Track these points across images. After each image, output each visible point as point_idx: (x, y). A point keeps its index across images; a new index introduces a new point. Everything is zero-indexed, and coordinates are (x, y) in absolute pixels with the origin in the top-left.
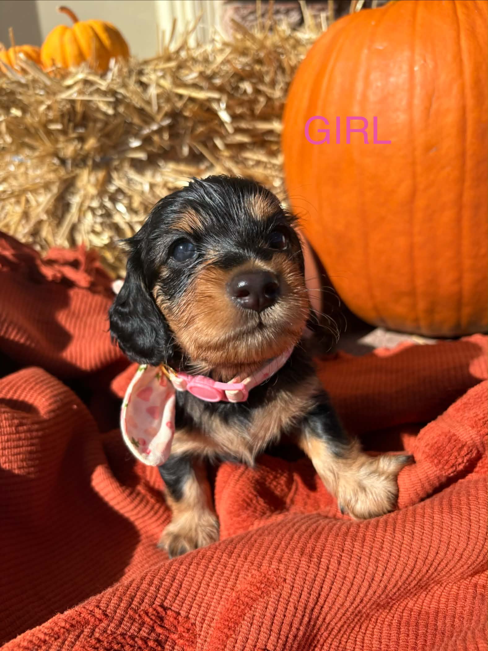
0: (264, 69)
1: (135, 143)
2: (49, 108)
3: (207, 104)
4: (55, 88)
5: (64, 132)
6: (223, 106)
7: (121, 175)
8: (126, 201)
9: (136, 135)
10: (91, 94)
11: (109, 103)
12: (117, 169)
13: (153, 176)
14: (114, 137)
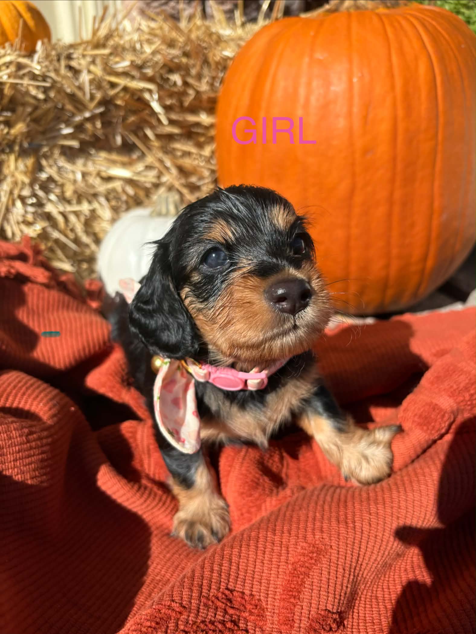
0: (192, 62)
1: (67, 131)
3: (139, 93)
6: (156, 96)
7: (51, 162)
8: (57, 191)
9: (68, 123)
10: (22, 77)
11: (39, 88)
12: (46, 157)
13: (85, 165)
14: (43, 122)
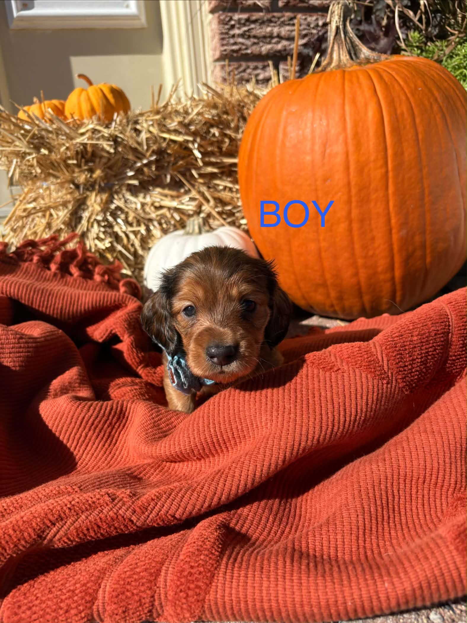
0: (230, 118)
1: (131, 173)
2: (67, 148)
3: (186, 144)
4: (73, 134)
5: (78, 165)
6: (196, 145)
7: (120, 196)
8: (123, 216)
9: (131, 168)
10: (98, 139)
11: (111, 146)
12: (117, 193)
13: (144, 197)
14: (115, 169)
